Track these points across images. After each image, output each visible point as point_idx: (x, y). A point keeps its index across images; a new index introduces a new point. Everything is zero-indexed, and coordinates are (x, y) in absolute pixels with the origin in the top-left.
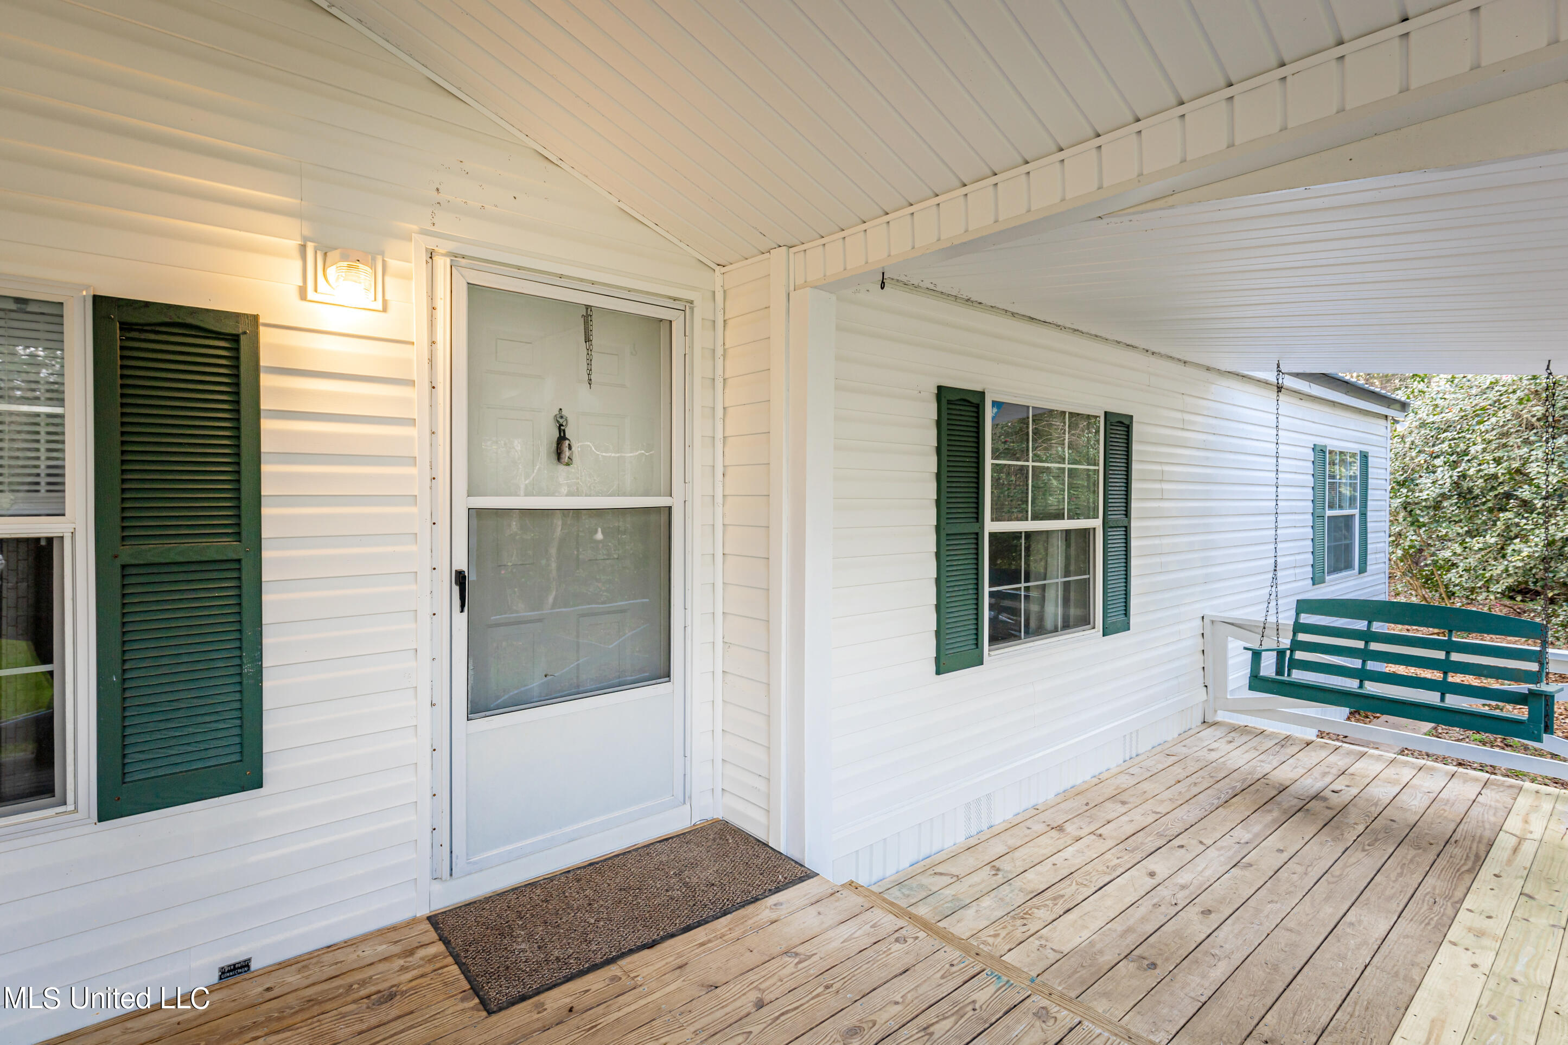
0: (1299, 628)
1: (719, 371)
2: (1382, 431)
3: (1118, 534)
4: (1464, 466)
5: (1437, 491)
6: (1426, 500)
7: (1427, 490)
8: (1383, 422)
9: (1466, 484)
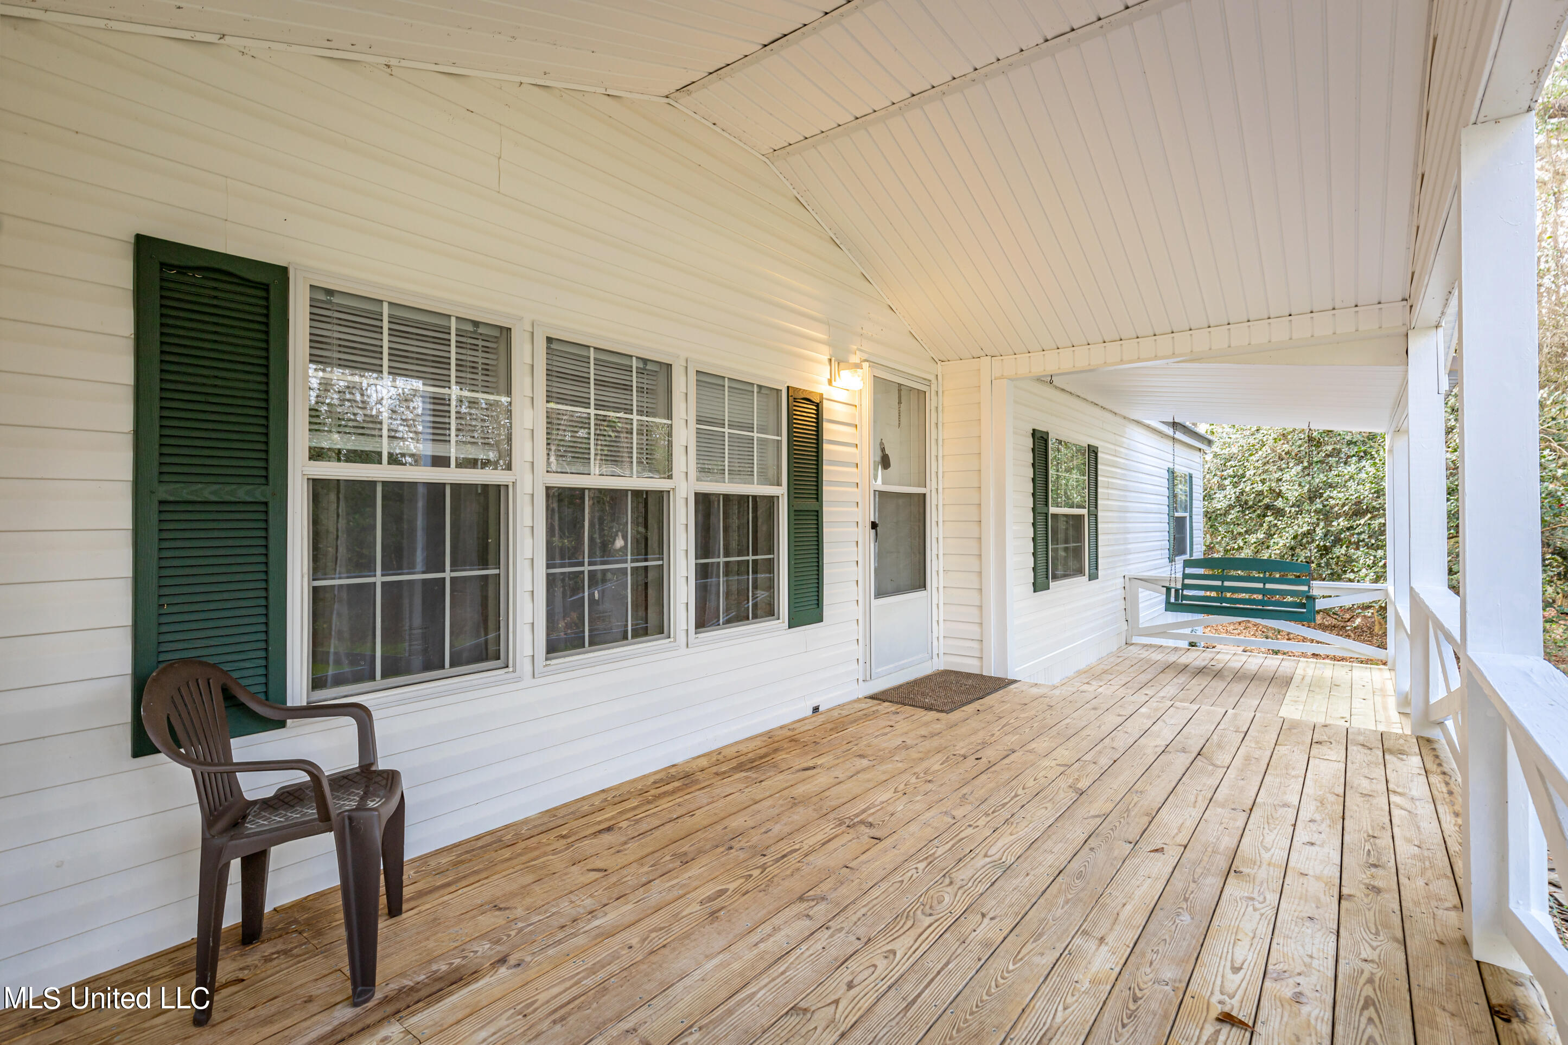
0: (1185, 576)
1: (940, 419)
2: (1198, 460)
3: (1093, 518)
4: (1242, 486)
5: (1227, 503)
6: (1219, 509)
7: (1220, 503)
8: (1198, 453)
9: (1244, 498)
